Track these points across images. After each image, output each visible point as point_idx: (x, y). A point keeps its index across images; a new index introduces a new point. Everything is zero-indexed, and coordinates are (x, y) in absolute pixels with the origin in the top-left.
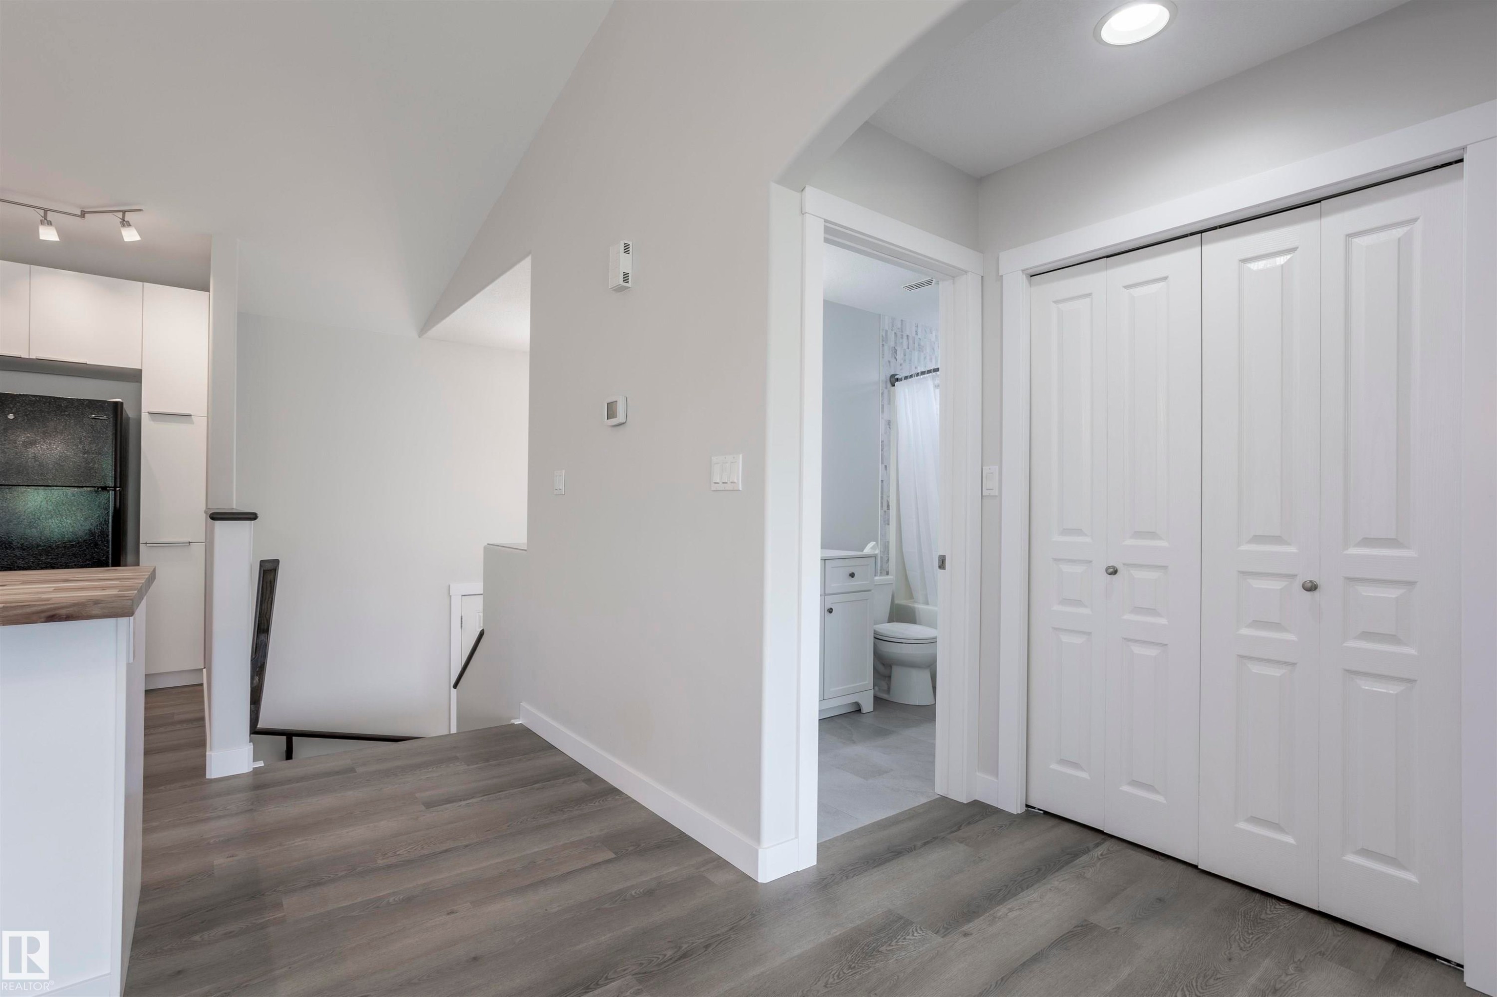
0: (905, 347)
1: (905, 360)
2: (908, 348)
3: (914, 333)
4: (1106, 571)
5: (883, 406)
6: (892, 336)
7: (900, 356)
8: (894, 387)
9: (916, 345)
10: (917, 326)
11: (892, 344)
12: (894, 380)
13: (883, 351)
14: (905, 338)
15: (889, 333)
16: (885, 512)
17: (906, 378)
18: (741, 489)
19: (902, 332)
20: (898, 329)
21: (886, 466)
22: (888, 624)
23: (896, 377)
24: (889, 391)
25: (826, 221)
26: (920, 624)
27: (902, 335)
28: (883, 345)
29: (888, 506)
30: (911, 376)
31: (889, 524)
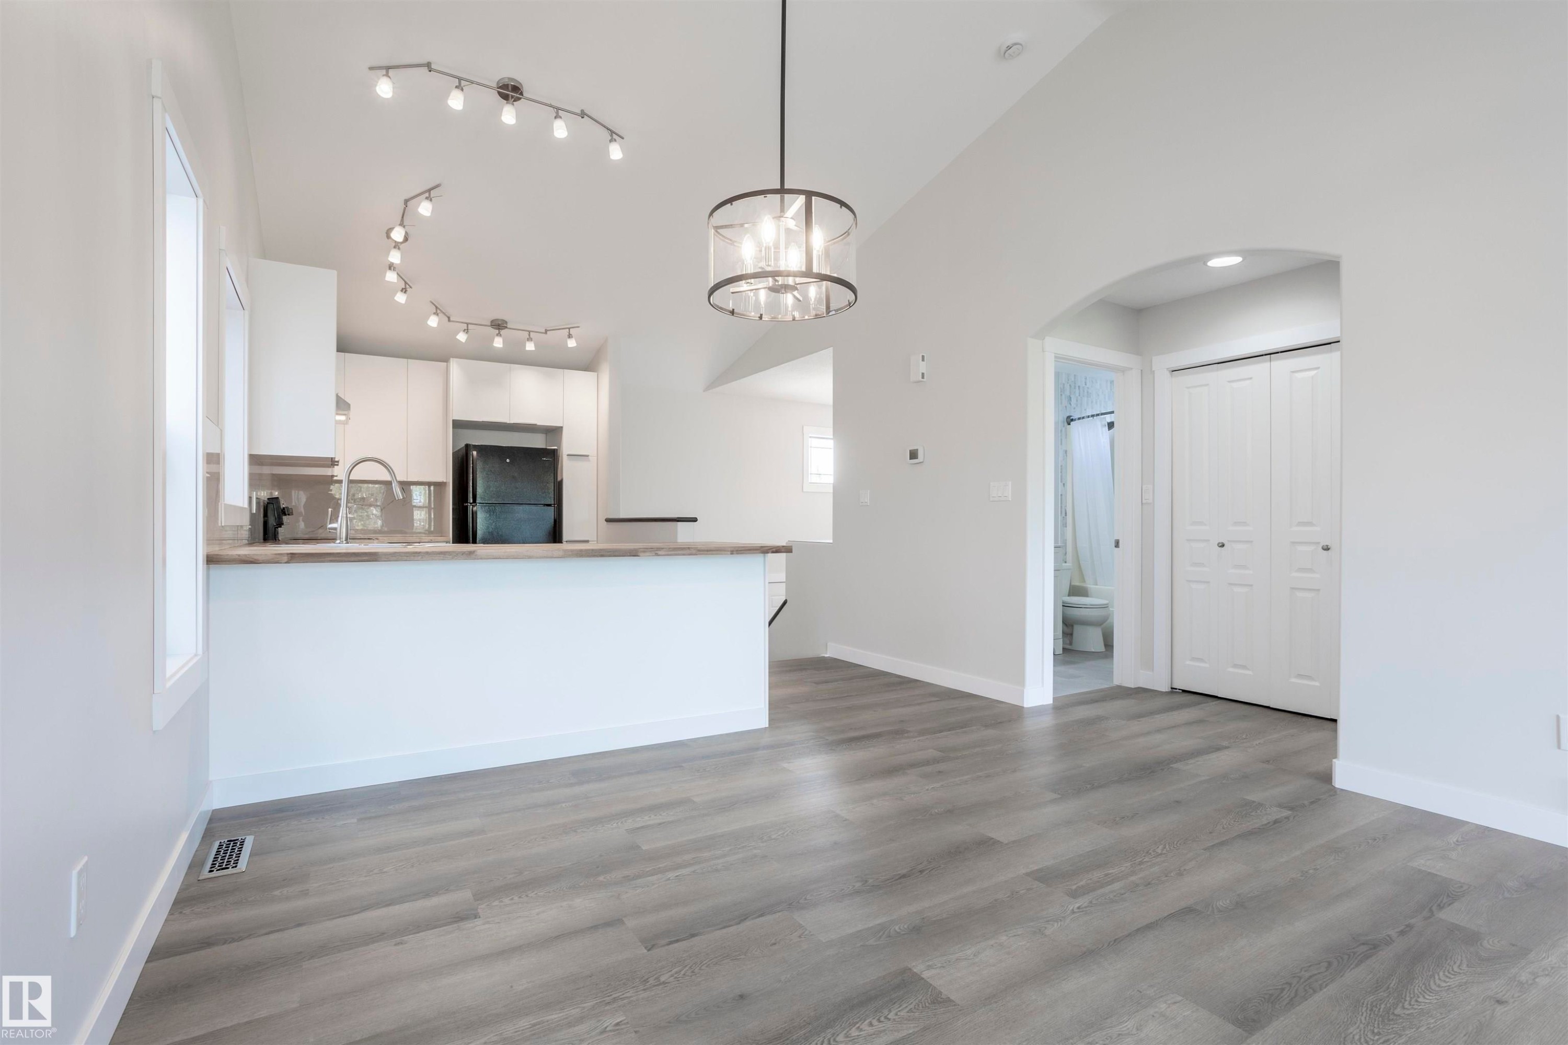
0: (1077, 395)
1: (1077, 405)
2: (1079, 396)
3: (1084, 384)
4: (1218, 545)
5: (1061, 439)
6: (1067, 387)
7: (1073, 401)
8: (1069, 426)
9: (1086, 393)
10: (1086, 379)
11: (1068, 393)
12: (1070, 420)
13: (1061, 399)
14: (1077, 388)
15: (1065, 385)
16: (1064, 517)
17: (1079, 419)
18: (1010, 499)
19: (1075, 383)
20: (1072, 382)
21: (1064, 484)
22: (1068, 598)
23: (1071, 418)
24: (1066, 429)
25: (1055, 353)
26: (1091, 597)
27: (1075, 386)
28: (1061, 395)
29: (1066, 513)
30: (1083, 418)
31: (1066, 527)
